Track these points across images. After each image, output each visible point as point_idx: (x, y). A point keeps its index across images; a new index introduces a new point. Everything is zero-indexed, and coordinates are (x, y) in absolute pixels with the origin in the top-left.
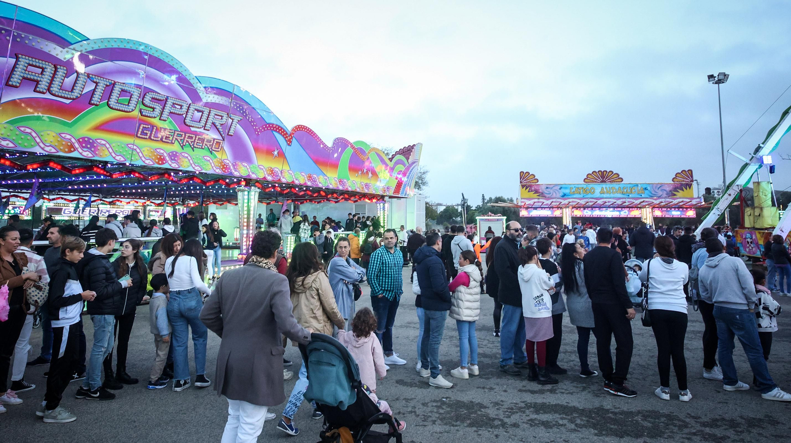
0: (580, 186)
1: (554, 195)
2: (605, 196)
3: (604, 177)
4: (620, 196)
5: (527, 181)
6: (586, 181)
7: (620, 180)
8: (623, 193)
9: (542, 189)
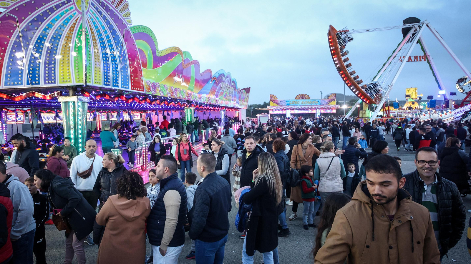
0: (293, 101)
1: (283, 105)
2: (303, 104)
3: (303, 96)
4: (309, 104)
5: (273, 99)
6: (296, 98)
7: (309, 98)
8: (310, 103)
9: (279, 102)
